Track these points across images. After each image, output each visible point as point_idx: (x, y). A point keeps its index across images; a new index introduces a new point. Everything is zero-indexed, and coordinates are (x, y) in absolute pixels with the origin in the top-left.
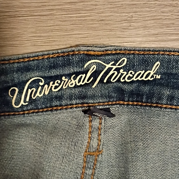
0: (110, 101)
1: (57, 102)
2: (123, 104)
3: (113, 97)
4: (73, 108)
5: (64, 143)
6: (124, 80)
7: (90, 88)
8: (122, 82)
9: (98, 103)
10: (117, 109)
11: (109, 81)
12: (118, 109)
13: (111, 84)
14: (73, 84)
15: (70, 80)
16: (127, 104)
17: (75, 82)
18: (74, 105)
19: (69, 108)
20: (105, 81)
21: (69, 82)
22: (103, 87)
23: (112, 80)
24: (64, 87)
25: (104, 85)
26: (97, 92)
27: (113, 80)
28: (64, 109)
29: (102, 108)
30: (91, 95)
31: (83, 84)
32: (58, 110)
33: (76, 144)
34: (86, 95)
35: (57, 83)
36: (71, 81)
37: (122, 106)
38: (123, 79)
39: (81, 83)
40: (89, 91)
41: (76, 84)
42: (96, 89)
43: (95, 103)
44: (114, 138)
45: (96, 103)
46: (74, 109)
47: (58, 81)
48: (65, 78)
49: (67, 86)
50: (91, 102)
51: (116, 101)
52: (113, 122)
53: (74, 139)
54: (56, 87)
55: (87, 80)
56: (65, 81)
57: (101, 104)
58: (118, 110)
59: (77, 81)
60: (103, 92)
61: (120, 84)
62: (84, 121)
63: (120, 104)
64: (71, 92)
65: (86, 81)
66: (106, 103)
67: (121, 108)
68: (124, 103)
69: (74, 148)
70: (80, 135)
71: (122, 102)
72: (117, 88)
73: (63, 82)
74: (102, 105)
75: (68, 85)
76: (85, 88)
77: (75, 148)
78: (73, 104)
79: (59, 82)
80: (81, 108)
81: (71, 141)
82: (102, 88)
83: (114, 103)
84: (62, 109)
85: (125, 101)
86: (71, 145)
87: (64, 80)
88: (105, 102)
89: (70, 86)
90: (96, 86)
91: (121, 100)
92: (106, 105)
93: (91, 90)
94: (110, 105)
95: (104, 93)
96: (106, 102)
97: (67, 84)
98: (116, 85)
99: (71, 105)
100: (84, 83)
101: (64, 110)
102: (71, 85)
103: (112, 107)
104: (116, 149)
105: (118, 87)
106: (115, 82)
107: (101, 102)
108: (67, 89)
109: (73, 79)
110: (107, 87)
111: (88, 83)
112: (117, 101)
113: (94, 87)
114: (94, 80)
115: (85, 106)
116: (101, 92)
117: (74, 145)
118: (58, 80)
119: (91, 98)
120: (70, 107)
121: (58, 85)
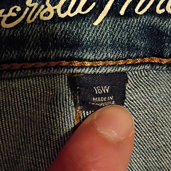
0: (130, 58)
1: (11, 52)
2: (160, 64)
3: (137, 49)
4: (51, 69)
5: (25, 146)
6: (163, 10)
7: (89, 26)
8: (160, 16)
9: (104, 60)
10: (143, 74)
11: (130, 12)
12: (146, 73)
13: (135, 20)
14: (49, 13)
15: (43, 6)
16: (167, 63)
17: (55, 10)
18: (52, 61)
19: (40, 68)
20: (122, 12)
21: (40, 10)
22: (118, 25)
23: (136, 10)
24: (29, 21)
25: (121, 22)
26: (103, 35)
27: (140, 10)
28: (28, 69)
29: (112, 71)
30: (89, 41)
31: (71, 15)
32: (14, 71)
33: (48, 143)
34: (79, 41)
35: (14, 11)
36: (46, 7)
37: (158, 67)
38: (161, 8)
39: (68, 13)
40: (85, 31)
41: (56, 15)
42: (101, 28)
43: (97, 61)
44: (138, 135)
45: (100, 60)
46: (51, 71)
47: (16, 9)
48: (32, 2)
49: (35, 17)
50: (88, 58)
51: (142, 58)
52: (132, 99)
53: (43, 133)
54: (10, 20)
55: (83, 8)
56: (31, 8)
57: (111, 63)
58: (146, 76)
59: (59, 7)
60: (117, 36)
61: (156, 19)
62: (67, 96)
63: (152, 64)
64: (44, 31)
65: (79, 10)
66: (121, 62)
67: (155, 71)
68: (161, 61)
69: (46, 151)
70: (57, 123)
71: (156, 60)
72: (148, 29)
73: (27, 9)
74: (112, 65)
75: (39, 16)
76: (77, 25)
77: (46, 153)
78: (50, 60)
79: (19, 9)
80: (66, 70)
81: (38, 139)
82: (115, 27)
83: (139, 61)
84: (25, 70)
85: (163, 57)
86: (39, 145)
87: (30, 5)
88: (119, 60)
89: (42, 17)
90: (102, 22)
91: (154, 56)
92: (121, 66)
93: (89, 31)
94: (129, 65)
95: (119, 39)
96: (122, 59)
97: (37, 14)
98: (146, 21)
99: (44, 60)
100: (75, 13)
101: (30, 71)
102: (45, 15)
103: (134, 71)
104: (145, 158)
105: (150, 26)
106: (145, 14)
107: (111, 60)
108: (36, 24)
109: (51, 4)
110: (126, 25)
111: (83, 13)
112: (146, 57)
113: (96, 23)
114: (97, 10)
115: (76, 67)
116: (114, 36)
117: (45, 146)
118: (15, 7)
119: (89, 49)
120: (43, 64)
121: (14, 15)
